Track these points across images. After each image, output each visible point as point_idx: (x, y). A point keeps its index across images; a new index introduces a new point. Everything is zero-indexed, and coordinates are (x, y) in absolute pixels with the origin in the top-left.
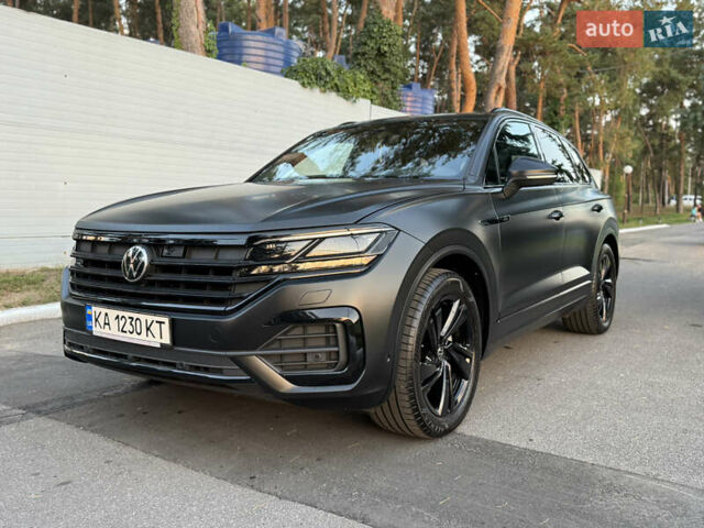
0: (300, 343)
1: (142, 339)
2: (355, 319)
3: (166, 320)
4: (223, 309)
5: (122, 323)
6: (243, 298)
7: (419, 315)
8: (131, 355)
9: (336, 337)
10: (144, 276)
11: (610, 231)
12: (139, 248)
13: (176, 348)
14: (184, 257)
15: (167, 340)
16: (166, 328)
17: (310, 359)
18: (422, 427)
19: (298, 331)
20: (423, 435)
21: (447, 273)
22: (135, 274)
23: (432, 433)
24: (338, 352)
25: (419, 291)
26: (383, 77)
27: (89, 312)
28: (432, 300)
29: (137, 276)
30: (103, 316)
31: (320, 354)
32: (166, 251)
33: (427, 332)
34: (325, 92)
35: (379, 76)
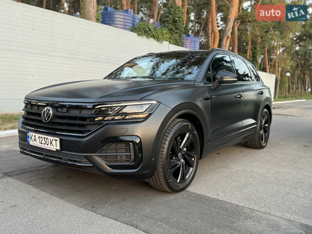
0: (115, 151)
1: (49, 147)
2: (138, 141)
3: (58, 139)
4: (82, 135)
5: (41, 140)
6: (90, 131)
7: (169, 139)
8: (44, 153)
9: (130, 149)
11: (267, 103)
12: (49, 108)
13: (62, 151)
14: (67, 112)
15: (58, 148)
16: (58, 142)
17: (119, 158)
18: (169, 187)
19: (114, 146)
20: (170, 191)
21: (183, 121)
22: (46, 119)
23: (174, 190)
24: (130, 155)
25: (170, 128)
26: (175, 32)
27: (28, 134)
28: (175, 133)
29: (48, 120)
30: (34, 136)
31: (123, 155)
32: (60, 110)
33: (173, 146)
34: (148, 38)
35: (174, 31)
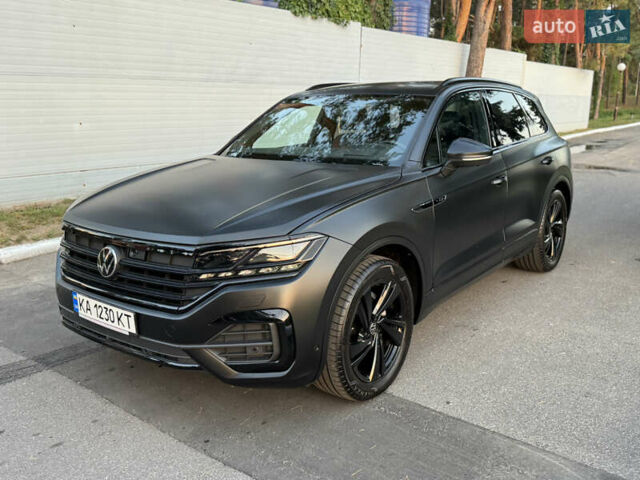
0: (241, 339)
1: (115, 326)
3: (132, 315)
4: (176, 308)
5: (99, 311)
6: (192, 300)
9: (270, 333)
10: (115, 274)
12: (111, 249)
13: (142, 337)
14: (146, 260)
15: (133, 330)
16: (132, 321)
18: (352, 395)
19: (239, 327)
20: (353, 400)
24: (272, 346)
25: (349, 282)
27: (75, 297)
30: (85, 302)
31: (258, 345)
32: (132, 254)
34: (316, 18)
